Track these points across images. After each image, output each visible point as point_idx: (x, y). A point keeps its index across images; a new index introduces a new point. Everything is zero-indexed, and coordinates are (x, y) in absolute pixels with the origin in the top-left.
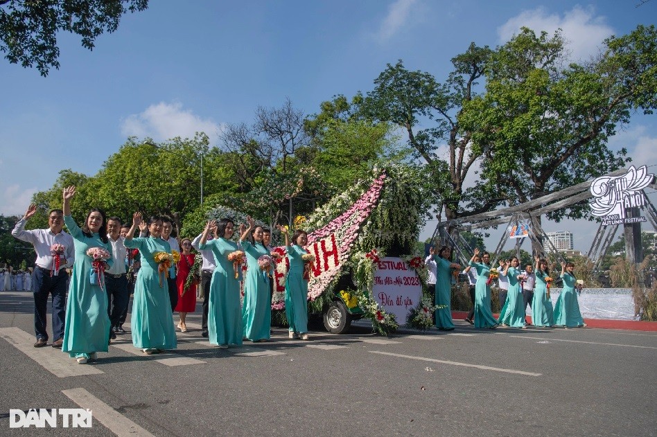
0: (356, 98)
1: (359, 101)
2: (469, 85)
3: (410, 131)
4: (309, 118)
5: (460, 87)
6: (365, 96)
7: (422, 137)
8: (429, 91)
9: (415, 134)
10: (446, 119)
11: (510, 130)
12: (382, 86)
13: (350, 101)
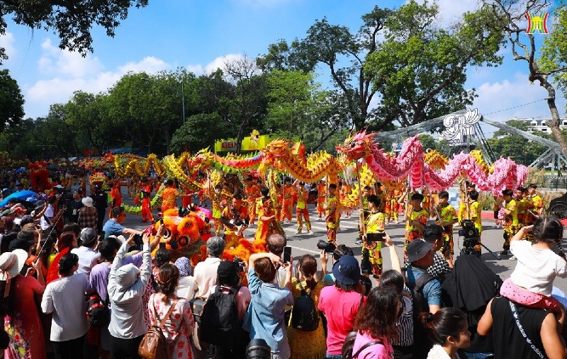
0: (294, 43)
1: (295, 45)
2: (374, 35)
3: (332, 68)
4: (260, 57)
5: (368, 36)
6: (300, 42)
7: (341, 73)
8: (346, 39)
9: (335, 72)
10: (358, 60)
11: (395, 80)
12: (312, 34)
13: (289, 45)
